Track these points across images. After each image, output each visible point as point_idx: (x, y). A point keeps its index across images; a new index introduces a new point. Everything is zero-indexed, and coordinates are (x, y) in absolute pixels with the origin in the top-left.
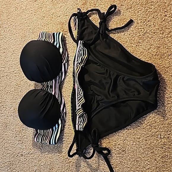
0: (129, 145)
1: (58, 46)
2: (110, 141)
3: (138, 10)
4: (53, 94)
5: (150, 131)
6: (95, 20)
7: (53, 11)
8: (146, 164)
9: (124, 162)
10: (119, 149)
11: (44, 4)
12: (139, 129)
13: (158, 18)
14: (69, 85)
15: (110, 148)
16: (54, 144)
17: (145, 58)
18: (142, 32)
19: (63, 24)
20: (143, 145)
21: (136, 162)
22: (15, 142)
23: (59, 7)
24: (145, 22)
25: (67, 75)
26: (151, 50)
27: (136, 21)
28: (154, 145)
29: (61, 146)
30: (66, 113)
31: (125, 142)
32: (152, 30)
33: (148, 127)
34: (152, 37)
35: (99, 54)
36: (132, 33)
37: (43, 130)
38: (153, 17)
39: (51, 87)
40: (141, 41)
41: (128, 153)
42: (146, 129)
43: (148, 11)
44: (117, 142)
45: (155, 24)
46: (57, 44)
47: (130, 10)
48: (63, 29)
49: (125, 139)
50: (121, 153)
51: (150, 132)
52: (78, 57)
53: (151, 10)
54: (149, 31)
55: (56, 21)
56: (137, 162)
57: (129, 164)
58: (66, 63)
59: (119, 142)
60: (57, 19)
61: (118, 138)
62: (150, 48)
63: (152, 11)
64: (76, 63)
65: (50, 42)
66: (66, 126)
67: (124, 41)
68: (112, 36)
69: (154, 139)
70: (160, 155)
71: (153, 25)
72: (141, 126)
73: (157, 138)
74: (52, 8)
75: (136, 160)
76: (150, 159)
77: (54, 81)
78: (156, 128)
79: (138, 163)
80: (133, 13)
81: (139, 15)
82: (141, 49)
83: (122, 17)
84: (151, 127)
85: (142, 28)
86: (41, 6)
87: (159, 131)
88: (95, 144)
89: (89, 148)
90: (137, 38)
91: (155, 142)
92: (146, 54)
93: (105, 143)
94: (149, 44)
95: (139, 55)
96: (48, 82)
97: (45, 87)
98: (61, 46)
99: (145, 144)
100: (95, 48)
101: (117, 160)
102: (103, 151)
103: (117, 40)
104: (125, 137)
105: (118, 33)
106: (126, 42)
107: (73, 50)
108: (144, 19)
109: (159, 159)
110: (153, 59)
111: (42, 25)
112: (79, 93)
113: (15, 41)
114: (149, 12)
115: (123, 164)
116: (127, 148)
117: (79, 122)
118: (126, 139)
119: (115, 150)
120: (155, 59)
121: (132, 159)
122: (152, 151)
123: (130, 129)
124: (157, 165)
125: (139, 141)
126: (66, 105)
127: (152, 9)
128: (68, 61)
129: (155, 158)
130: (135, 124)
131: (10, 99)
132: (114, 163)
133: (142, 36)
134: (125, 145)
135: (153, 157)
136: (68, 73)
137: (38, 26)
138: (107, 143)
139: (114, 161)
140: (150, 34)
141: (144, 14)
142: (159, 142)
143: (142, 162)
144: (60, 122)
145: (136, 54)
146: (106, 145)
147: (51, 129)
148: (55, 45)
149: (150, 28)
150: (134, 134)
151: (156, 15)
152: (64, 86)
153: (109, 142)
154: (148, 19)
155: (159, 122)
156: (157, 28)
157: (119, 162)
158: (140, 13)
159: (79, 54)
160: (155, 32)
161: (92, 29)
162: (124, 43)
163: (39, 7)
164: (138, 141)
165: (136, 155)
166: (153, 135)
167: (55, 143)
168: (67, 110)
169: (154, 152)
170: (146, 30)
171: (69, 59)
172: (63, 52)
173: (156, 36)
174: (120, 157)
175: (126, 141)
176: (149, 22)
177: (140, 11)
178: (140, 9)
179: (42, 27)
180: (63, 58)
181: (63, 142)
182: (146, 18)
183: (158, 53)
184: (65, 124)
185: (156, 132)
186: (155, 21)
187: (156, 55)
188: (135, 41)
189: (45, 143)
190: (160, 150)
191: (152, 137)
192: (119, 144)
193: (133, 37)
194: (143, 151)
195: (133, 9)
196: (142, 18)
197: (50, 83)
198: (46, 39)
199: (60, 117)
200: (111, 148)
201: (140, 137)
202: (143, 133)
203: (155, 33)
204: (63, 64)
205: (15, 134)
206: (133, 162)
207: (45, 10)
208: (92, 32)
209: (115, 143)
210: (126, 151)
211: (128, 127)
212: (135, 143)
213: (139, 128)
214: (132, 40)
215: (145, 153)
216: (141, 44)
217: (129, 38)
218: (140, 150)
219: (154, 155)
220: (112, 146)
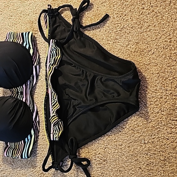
0: (111, 154)
1: (27, 47)
2: (89, 150)
3: (113, 4)
4: (24, 101)
5: (132, 136)
6: (68, 16)
7: (21, 9)
8: (130, 173)
9: (105, 173)
10: (99, 159)
11: (11, 2)
12: (121, 135)
13: (135, 12)
14: (42, 90)
15: (89, 158)
16: (26, 157)
17: (124, 55)
18: (119, 27)
19: (33, 22)
20: (125, 153)
21: (118, 172)
23: (28, 5)
24: (122, 17)
25: (39, 78)
26: (130, 47)
27: (112, 16)
28: (138, 152)
29: (35, 160)
30: (39, 122)
31: (105, 150)
32: (130, 25)
33: (130, 132)
34: (130, 33)
35: (74, 53)
36: (108, 29)
37: (13, 143)
38: (130, 11)
39: (22, 93)
40: (118, 37)
41: (110, 162)
42: (129, 134)
43: (124, 4)
44: (97, 151)
45: (132, 17)
46: (26, 44)
47: (105, 4)
48: (32, 29)
49: (105, 147)
50: (102, 163)
51: (133, 137)
52: (50, 57)
53: (127, 3)
54: (126, 26)
55: (25, 20)
56: (120, 172)
57: (111, 175)
58: (37, 66)
59: (99, 151)
60: (26, 18)
61: (98, 146)
62: (129, 44)
63: (128, 5)
64: (48, 64)
65: (19, 42)
66: (39, 137)
67: (100, 39)
68: (87, 33)
69: (138, 145)
70: (145, 163)
71: (131, 19)
72: (122, 131)
73: (140, 143)
74: (20, 5)
75: (119, 170)
76: (134, 167)
77: (24, 86)
78: (139, 133)
79: (121, 173)
80: (108, 7)
81: (115, 9)
82: (119, 46)
83: (97, 12)
84: (133, 132)
85: (119, 23)
86: (8, 5)
87: (143, 136)
88: (73, 155)
89: (66, 160)
90: (114, 34)
91: (139, 148)
92: (124, 51)
93: (84, 153)
94: (127, 40)
95: (117, 52)
96: (18, 88)
97: (14, 94)
98: (31, 47)
99: (128, 151)
100: (69, 47)
101: (98, 172)
102: (82, 162)
103: (93, 37)
104: (106, 145)
105: (94, 30)
106: (103, 39)
107: (45, 51)
108: (120, 13)
109: (144, 167)
110: (132, 57)
111: (9, 25)
112: (53, 97)
114: (125, 5)
115: (105, 175)
116: (109, 157)
117: (54, 130)
118: (107, 147)
119: (96, 160)
120: (134, 55)
121: (115, 169)
122: (136, 159)
123: (111, 136)
124: (143, 174)
125: (121, 149)
126: (39, 113)
127: (129, 2)
128: (39, 63)
129: (139, 166)
130: (116, 129)
132: (94, 175)
133: (119, 31)
134: (106, 154)
135: (138, 165)
136: (40, 77)
137: (5, 27)
138: (86, 153)
139: (94, 173)
140: (127, 29)
141: (120, 8)
142: (143, 147)
143: (126, 172)
144: (32, 132)
145: (114, 51)
146: (85, 155)
147: (22, 141)
148: (25, 46)
149: (128, 22)
150: (115, 141)
151: (133, 8)
152: (36, 91)
153: (88, 151)
154: (124, 13)
155: (142, 125)
156: (134, 22)
157: (101, 174)
158: (116, 7)
159: (51, 55)
160: (133, 27)
161: (64, 26)
162: (100, 40)
163: (5, 6)
164: (120, 148)
165: (119, 164)
166: (136, 141)
167: (28, 157)
168: (40, 119)
169: (138, 159)
170: (123, 25)
171: (41, 61)
172: (33, 53)
173: (134, 31)
174: (101, 168)
175: (107, 149)
176: (126, 16)
177: (115, 4)
178: (116, 3)
179: (10, 28)
180: (34, 60)
181: (37, 155)
182: (122, 12)
183: (137, 49)
184: (39, 134)
185: (140, 137)
186: (132, 15)
187: (135, 51)
188: (112, 38)
189: (16, 158)
190: (145, 157)
191: (135, 142)
192: (99, 153)
193: (109, 33)
194: (126, 160)
195: (109, 3)
196: (118, 12)
197: (20, 89)
198: (14, 40)
199: (33, 127)
200: (91, 158)
201: (122, 143)
202: (125, 138)
203: (133, 28)
204: (34, 66)
206: (116, 173)
207: (13, 8)
208: (64, 29)
209: (95, 152)
210: (108, 160)
211: (109, 133)
212: (117, 151)
213: (121, 133)
214: (108, 36)
215: (128, 161)
216: (118, 41)
217: (105, 34)
218: (123, 158)
219: (138, 163)
220: (92, 156)
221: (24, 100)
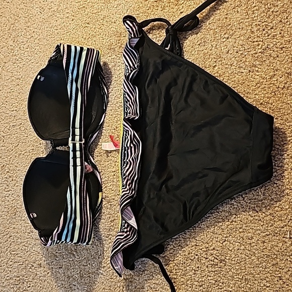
0: (233, 251)
2: (198, 242)
3: (253, 10)
5: (271, 224)
7: (104, 13)
8: (262, 285)
9: (222, 281)
10: (213, 258)
11: (88, 1)
12: (251, 222)
13: (288, 23)
17: (265, 92)
18: (259, 47)
19: (121, 34)
20: (257, 252)
21: (243, 281)
23: (115, 6)
24: (266, 30)
26: (276, 79)
27: (250, 28)
28: (279, 251)
31: (224, 244)
32: (278, 44)
33: (268, 218)
34: (278, 56)
36: (241, 49)
38: (281, 21)
40: (257, 63)
41: (230, 265)
42: (265, 221)
43: (271, 10)
44: (210, 244)
45: (283, 32)
47: (239, 9)
48: (119, 44)
49: (224, 238)
50: (217, 265)
51: (271, 226)
53: (276, 9)
54: (272, 46)
55: (109, 30)
56: (247, 282)
57: (231, 285)
59: (213, 245)
60: (110, 27)
61: (212, 237)
62: (274, 75)
63: (277, 11)
67: (227, 64)
69: (279, 240)
70: (289, 271)
71: (280, 35)
72: (254, 216)
73: (284, 237)
74: (103, 7)
75: (244, 278)
76: (271, 276)
78: (282, 220)
79: (248, 284)
80: (244, 14)
81: (255, 17)
82: (258, 77)
83: (225, 21)
84: (273, 218)
85: (260, 41)
86: (84, 5)
87: (289, 226)
90: (250, 58)
91: (281, 245)
92: (266, 86)
93: (188, 246)
94: (272, 68)
95: (253, 88)
99: (261, 248)
101: (210, 278)
104: (225, 236)
106: (231, 65)
108: (263, 24)
109: (287, 276)
110: (279, 96)
111: (84, 37)
113: (37, 65)
114: (273, 12)
115: (220, 284)
116: (229, 255)
118: (227, 239)
119: (207, 258)
120: (283, 94)
121: (237, 276)
122: (274, 262)
123: (235, 222)
124: (284, 289)
125: (251, 244)
127: (279, 7)
129: (279, 275)
130: (244, 212)
131: (24, 165)
132: (203, 283)
133: (260, 54)
134: (225, 250)
135: (277, 273)
137: (77, 40)
138: (192, 246)
139: (203, 280)
140: (274, 51)
141: (264, 16)
142: (288, 245)
143: (256, 282)
145: (249, 86)
146: (190, 249)
149: (275, 40)
150: (241, 230)
151: (286, 17)
153: (195, 243)
154: (270, 24)
155: (289, 208)
156: (286, 39)
157: (214, 282)
158: (257, 15)
160: (283, 47)
162: (227, 66)
163: (80, 7)
164: (249, 243)
165: (245, 269)
166: (276, 233)
169: (277, 263)
170: (266, 44)
173: (284, 54)
174: (216, 272)
175: (226, 242)
176: (273, 30)
177: (256, 10)
178: (257, 7)
182: (266, 23)
183: (288, 83)
185: (283, 227)
186: (284, 28)
187: (284, 87)
188: (247, 63)
190: (290, 261)
191: (274, 235)
192: (214, 249)
193: (243, 56)
194: (257, 262)
195: (245, 7)
196: (260, 23)
200: (199, 255)
201: (253, 235)
202: (258, 228)
203: (283, 49)
206: (239, 283)
207: (91, 11)
209: (207, 246)
210: (227, 261)
211: (232, 218)
212: (243, 247)
213: (252, 218)
214: (241, 61)
215: (261, 265)
216: (257, 69)
217: (236, 58)
218: (253, 260)
219: (278, 269)
220: (202, 252)
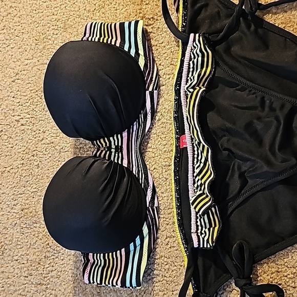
1: (133, 52)
2: (280, 267)
4: (126, 166)
14: (164, 143)
15: (280, 284)
16: (134, 284)
22: (27, 290)
25: (157, 118)
29: (150, 289)
30: (158, 208)
35: (240, 62)
37: (102, 255)
39: (119, 149)
46: (130, 47)
52: (189, 72)
58: (155, 91)
64: (184, 87)
65: (113, 43)
66: (159, 241)
68: (269, 18)
77: (125, 134)
88: (243, 278)
89: (225, 290)
93: (266, 274)
96: (111, 138)
97: (102, 151)
98: (141, 52)
100: (228, 50)
102: (264, 294)
103: (284, 27)
105: (286, 12)
107: (170, 60)
111: (87, 9)
112: (196, 156)
113: (20, 50)
117: (197, 226)
119: (295, 288)
126: (157, 190)
128: (158, 87)
131: (11, 186)
136: (159, 114)
137: (77, 13)
138: (272, 274)
144: (145, 230)
146: (269, 277)
147: (123, 250)
148: (127, 50)
152: (149, 145)
159: (191, 66)
161: (218, 6)
167: (138, 284)
168: (160, 202)
171: (161, 82)
172: (146, 65)
179: (88, 14)
180: (147, 80)
181: (155, 279)
184: (158, 235)
189: (111, 285)
197: (115, 141)
198: (102, 39)
199: (146, 219)
204: (147, 92)
205: (25, 269)
208: (218, 13)
209: (295, 271)
220: (287, 280)
221: (125, 164)
